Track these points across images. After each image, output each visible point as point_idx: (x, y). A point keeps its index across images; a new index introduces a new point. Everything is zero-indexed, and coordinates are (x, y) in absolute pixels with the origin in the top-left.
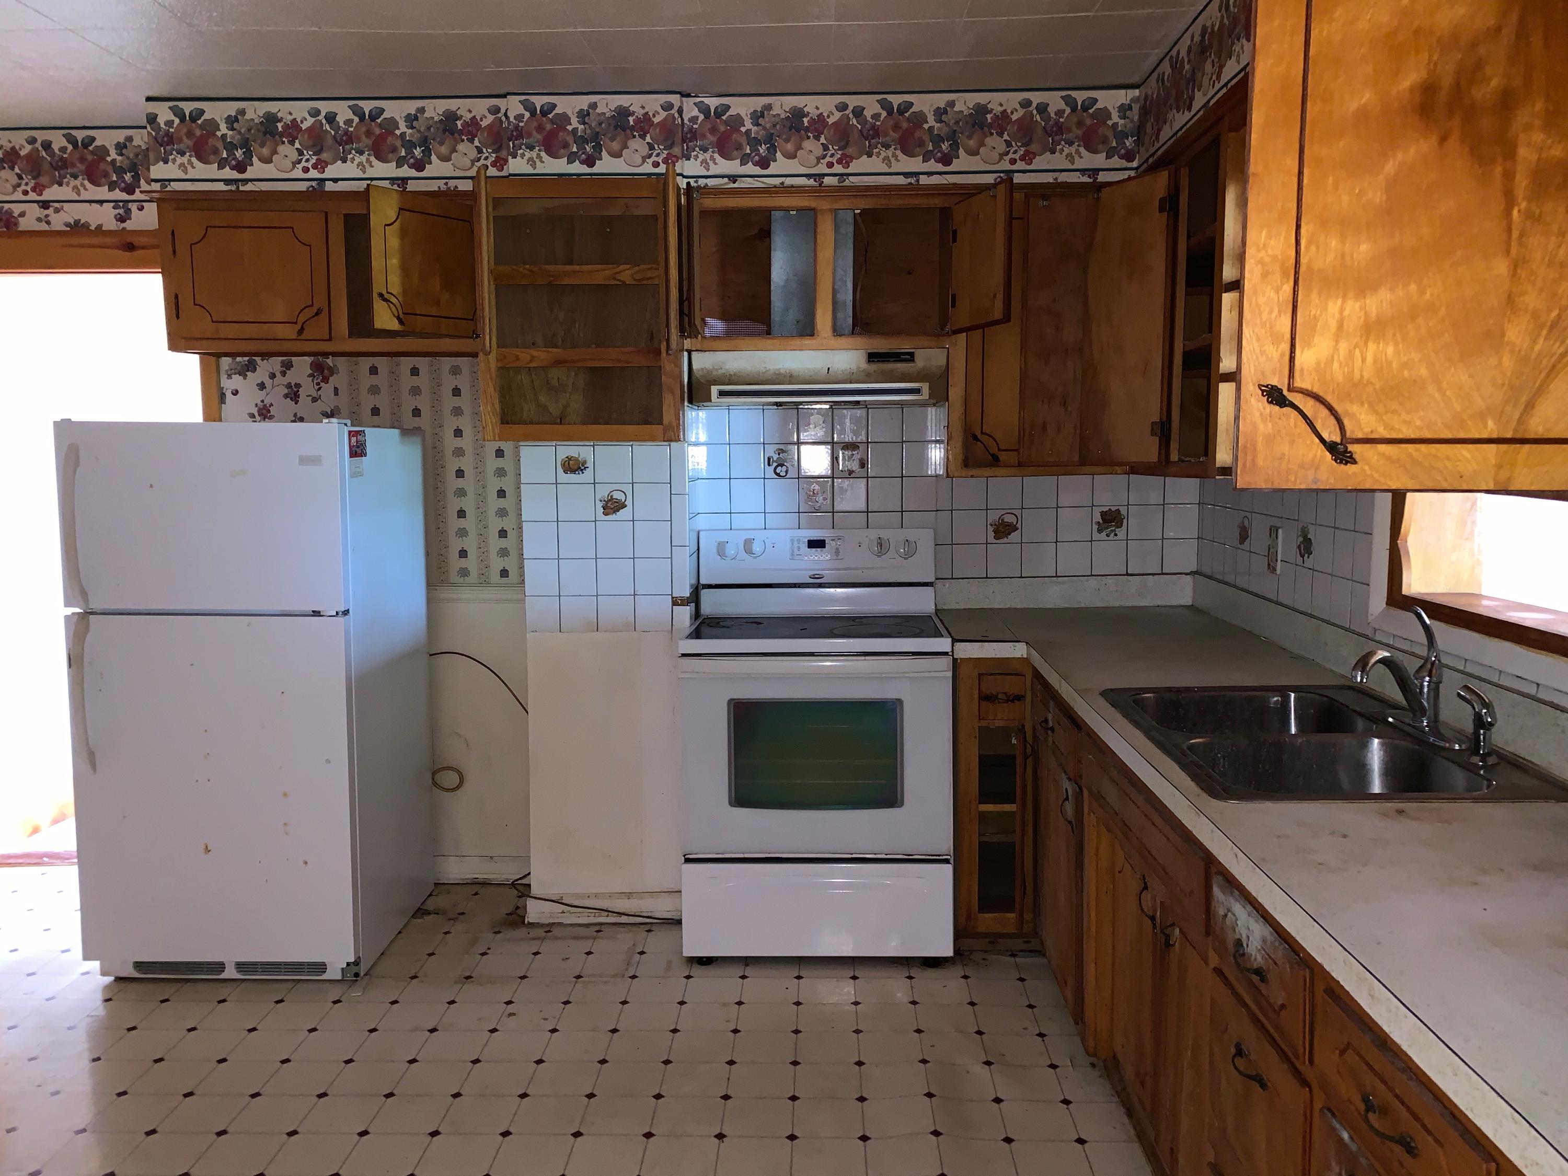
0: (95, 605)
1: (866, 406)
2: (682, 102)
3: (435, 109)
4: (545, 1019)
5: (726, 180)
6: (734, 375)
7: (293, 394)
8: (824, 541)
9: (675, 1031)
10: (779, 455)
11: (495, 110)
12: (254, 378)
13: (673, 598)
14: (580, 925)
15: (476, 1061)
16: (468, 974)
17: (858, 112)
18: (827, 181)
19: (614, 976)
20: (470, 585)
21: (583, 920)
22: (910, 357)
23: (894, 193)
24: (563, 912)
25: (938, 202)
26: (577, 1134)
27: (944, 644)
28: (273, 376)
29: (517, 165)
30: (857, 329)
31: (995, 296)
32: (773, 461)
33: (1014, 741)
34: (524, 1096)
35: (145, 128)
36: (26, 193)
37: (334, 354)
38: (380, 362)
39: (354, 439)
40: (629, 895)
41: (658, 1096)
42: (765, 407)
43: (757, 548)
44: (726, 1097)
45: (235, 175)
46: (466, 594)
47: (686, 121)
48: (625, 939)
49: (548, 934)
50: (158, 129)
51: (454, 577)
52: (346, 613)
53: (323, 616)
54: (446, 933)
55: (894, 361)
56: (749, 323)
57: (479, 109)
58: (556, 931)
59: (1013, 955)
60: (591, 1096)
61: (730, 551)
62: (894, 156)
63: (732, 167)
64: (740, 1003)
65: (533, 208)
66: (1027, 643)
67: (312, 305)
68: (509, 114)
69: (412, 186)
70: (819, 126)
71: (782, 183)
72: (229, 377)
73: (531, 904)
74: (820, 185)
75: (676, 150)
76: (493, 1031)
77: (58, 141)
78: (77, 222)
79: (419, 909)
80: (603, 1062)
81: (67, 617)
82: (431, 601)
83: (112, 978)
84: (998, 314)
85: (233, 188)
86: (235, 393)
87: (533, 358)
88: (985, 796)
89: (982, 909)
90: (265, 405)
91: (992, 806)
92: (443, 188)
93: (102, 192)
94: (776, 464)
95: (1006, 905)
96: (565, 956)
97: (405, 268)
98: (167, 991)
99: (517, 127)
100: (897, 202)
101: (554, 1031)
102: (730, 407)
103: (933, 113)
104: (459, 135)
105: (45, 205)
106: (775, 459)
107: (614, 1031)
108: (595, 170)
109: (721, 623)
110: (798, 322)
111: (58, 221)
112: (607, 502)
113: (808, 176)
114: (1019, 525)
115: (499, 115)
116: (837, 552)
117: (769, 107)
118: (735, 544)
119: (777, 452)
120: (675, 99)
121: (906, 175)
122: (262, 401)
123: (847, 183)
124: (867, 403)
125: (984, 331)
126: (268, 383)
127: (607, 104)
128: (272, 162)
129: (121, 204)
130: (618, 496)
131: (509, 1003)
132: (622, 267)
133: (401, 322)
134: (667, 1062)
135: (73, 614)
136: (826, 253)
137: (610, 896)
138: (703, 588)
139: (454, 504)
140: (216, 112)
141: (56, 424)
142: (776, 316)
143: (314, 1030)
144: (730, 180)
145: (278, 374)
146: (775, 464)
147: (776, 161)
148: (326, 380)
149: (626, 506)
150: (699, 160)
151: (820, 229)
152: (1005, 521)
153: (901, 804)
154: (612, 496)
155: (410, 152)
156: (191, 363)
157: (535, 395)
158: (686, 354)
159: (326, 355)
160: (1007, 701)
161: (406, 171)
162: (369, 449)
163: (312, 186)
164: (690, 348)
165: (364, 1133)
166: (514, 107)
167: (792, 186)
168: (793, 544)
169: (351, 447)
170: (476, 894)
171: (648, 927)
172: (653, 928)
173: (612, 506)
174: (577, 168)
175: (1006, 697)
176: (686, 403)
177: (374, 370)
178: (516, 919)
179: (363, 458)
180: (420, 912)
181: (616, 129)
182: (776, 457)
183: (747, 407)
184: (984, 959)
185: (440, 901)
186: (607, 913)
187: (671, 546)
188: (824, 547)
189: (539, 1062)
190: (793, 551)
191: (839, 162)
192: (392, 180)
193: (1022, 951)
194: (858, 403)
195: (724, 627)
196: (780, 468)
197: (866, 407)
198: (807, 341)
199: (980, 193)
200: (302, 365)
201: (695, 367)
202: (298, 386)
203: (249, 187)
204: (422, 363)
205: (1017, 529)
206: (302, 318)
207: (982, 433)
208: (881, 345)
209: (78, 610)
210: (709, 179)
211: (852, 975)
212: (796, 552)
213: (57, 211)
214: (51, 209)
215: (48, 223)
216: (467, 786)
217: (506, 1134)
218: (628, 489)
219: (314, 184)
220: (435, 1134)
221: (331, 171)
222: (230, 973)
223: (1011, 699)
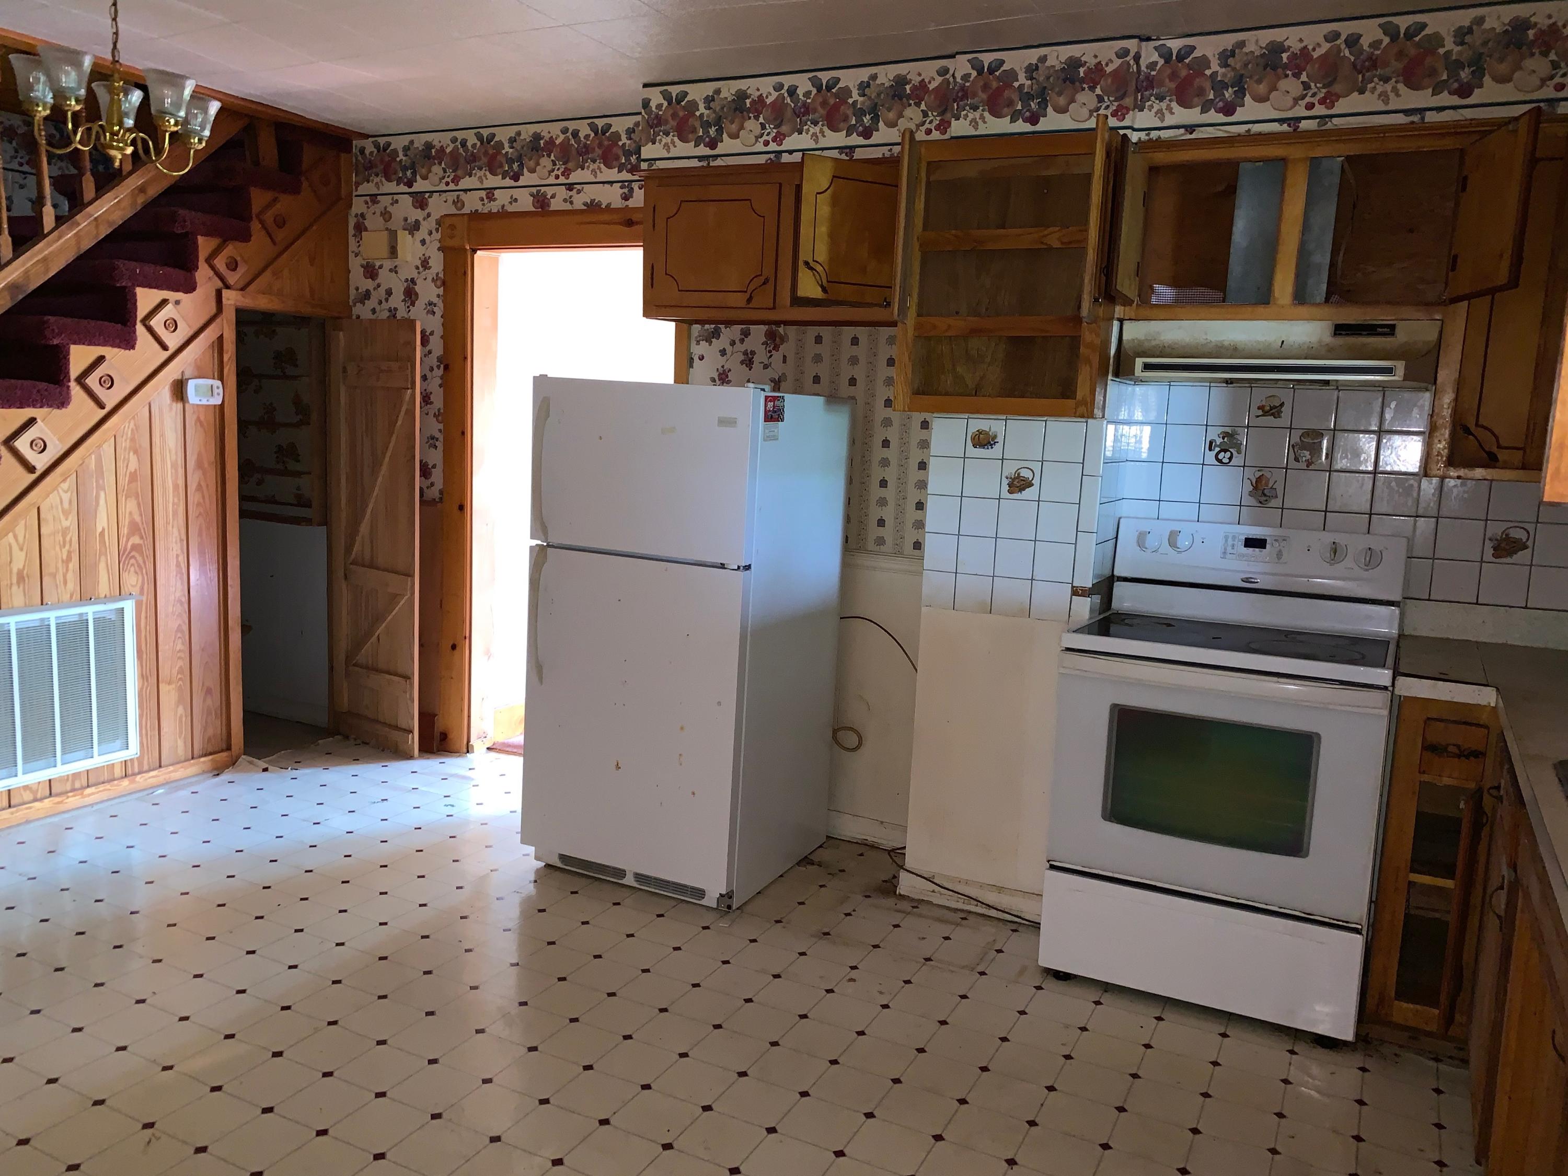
0: (554, 540)
1: (1338, 385)
2: (1140, 47)
3: (886, 75)
4: (881, 993)
5: (1182, 131)
6: (1168, 347)
7: (748, 361)
8: (1266, 540)
9: (1004, 1039)
10: (1223, 439)
11: (943, 72)
12: (717, 344)
13: (1073, 587)
14: (948, 908)
15: (804, 1016)
16: (826, 930)
17: (1353, 41)
18: (1304, 125)
19: (963, 967)
20: (884, 554)
21: (953, 905)
22: (1391, 330)
23: (1390, 135)
24: (933, 891)
25: (1449, 143)
26: (870, 1115)
27: (1383, 676)
28: (733, 343)
29: (959, 128)
30: (1335, 298)
31: (1501, 256)
32: (1216, 446)
33: (1462, 805)
34: (834, 1062)
35: (640, 113)
36: (557, 177)
37: (786, 323)
38: (826, 332)
39: (770, 404)
40: (1000, 889)
41: (962, 1101)
42: (1212, 384)
43: (1183, 542)
44: (1032, 1123)
45: (707, 151)
46: (883, 562)
47: (1143, 68)
48: (989, 931)
49: (915, 910)
50: (649, 113)
51: (871, 545)
52: (748, 568)
53: (726, 568)
54: (821, 886)
55: (1368, 334)
56: (1202, 290)
57: (928, 72)
58: (923, 909)
59: (1437, 1060)
60: (896, 1081)
61: (1151, 541)
62: (1395, 90)
63: (1192, 115)
64: (1084, 1029)
65: (970, 171)
66: (1498, 689)
67: (761, 275)
68: (956, 75)
69: (859, 154)
70: (1302, 59)
71: (1249, 130)
72: (698, 343)
73: (903, 875)
74: (1295, 130)
75: (1128, 101)
76: (830, 991)
77: (584, 130)
78: (593, 201)
79: (806, 857)
80: (921, 1050)
81: (531, 548)
82: (847, 565)
83: (544, 864)
84: (1502, 277)
85: (704, 164)
86: (701, 358)
87: (949, 326)
88: (1417, 865)
89: (1399, 996)
90: (724, 371)
91: (1428, 877)
92: (888, 154)
93: (612, 174)
94: (1219, 449)
95: (1427, 997)
96: (921, 936)
97: (833, 236)
98: (578, 883)
99: (963, 88)
100: (1392, 146)
101: (885, 1006)
102: (1172, 383)
103: (1453, 33)
104: (908, 100)
105: (570, 187)
106: (1218, 443)
107: (943, 1023)
108: (1038, 128)
109: (1126, 621)
110: (1259, 289)
111: (579, 201)
112: (1014, 480)
113: (1281, 121)
114: (1530, 543)
115: (947, 76)
116: (1279, 555)
117: (1242, 44)
118: (1158, 534)
119: (1221, 436)
120: (1132, 44)
121: (1406, 112)
122: (723, 367)
123: (1329, 126)
124: (1339, 383)
125: (1493, 298)
126: (729, 349)
127: (1058, 56)
128: (738, 137)
129: (626, 184)
130: (1025, 474)
131: (854, 968)
132: (1051, 229)
133: (824, 290)
134: (984, 1069)
135: (537, 545)
136: (1294, 208)
137: (981, 886)
138: (1118, 581)
139: (877, 473)
140: (697, 93)
141: (536, 379)
142: (1232, 283)
143: (678, 949)
144: (1187, 130)
145: (737, 342)
146: (1217, 449)
147: (1244, 106)
148: (776, 348)
149: (1033, 485)
150: (1154, 110)
151: (1289, 181)
152: (1511, 536)
153: (1306, 855)
154: (1019, 474)
155: (860, 120)
156: (666, 330)
157: (954, 365)
158: (1116, 324)
159: (778, 323)
160: (1459, 756)
161: (856, 140)
162: (786, 415)
163: (770, 159)
164: (1122, 317)
165: (684, 1055)
166: (961, 67)
167: (1260, 134)
168: (1226, 541)
169: (766, 412)
170: (862, 855)
171: (1014, 927)
172: (1020, 929)
173: (1018, 484)
174: (1021, 126)
175: (1459, 750)
176: (1110, 377)
177: (818, 340)
178: (889, 888)
179: (780, 423)
180: (806, 861)
181: (1065, 82)
182: (1219, 441)
183: (1191, 384)
184: (1396, 1055)
185: (825, 855)
186: (976, 903)
187: (1077, 531)
188: (1265, 548)
189: (861, 1033)
190: (1225, 549)
191: (1322, 102)
192: (841, 149)
193: (1450, 1057)
194: (1327, 382)
195: (1127, 624)
196: (1223, 453)
197: (1337, 388)
198: (1261, 309)
199: (1498, 129)
200: (758, 331)
201: (1125, 337)
202: (753, 353)
203: (719, 162)
204: (861, 332)
205: (1526, 547)
206: (752, 287)
207: (1477, 425)
208: (1353, 315)
209: (539, 542)
210: (1162, 131)
211: (1222, 1031)
212: (1229, 550)
213: (579, 192)
214: (575, 191)
215: (571, 203)
216: (863, 750)
217: (804, 1094)
218: (1037, 467)
219: (772, 156)
220: (743, 1074)
221: (788, 144)
222: (629, 880)
223: (1466, 753)
